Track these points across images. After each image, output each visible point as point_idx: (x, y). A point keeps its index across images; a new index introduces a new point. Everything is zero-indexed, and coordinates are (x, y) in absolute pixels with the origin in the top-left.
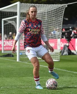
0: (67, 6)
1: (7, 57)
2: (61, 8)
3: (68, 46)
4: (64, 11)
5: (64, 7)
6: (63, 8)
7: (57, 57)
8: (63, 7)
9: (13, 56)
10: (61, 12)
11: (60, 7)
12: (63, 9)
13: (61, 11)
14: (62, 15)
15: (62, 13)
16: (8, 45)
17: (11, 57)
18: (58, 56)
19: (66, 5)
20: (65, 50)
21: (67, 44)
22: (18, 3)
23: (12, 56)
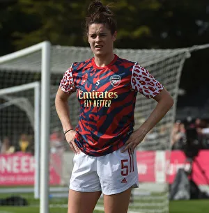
0: (188, 55)
1: (8, 205)
2: (171, 60)
3: (190, 174)
4: (180, 70)
5: (179, 57)
6: (177, 59)
7: (159, 204)
8: (177, 56)
9: (25, 203)
10: (173, 72)
11: (168, 59)
12: (176, 64)
13: (171, 70)
14: (174, 81)
15: (176, 74)
16: (6, 170)
17: (19, 205)
18: (163, 204)
19: (187, 52)
20: (182, 185)
21: (187, 167)
22: (43, 46)
23: (21, 202)
